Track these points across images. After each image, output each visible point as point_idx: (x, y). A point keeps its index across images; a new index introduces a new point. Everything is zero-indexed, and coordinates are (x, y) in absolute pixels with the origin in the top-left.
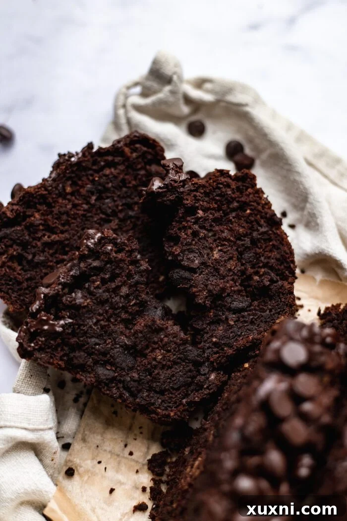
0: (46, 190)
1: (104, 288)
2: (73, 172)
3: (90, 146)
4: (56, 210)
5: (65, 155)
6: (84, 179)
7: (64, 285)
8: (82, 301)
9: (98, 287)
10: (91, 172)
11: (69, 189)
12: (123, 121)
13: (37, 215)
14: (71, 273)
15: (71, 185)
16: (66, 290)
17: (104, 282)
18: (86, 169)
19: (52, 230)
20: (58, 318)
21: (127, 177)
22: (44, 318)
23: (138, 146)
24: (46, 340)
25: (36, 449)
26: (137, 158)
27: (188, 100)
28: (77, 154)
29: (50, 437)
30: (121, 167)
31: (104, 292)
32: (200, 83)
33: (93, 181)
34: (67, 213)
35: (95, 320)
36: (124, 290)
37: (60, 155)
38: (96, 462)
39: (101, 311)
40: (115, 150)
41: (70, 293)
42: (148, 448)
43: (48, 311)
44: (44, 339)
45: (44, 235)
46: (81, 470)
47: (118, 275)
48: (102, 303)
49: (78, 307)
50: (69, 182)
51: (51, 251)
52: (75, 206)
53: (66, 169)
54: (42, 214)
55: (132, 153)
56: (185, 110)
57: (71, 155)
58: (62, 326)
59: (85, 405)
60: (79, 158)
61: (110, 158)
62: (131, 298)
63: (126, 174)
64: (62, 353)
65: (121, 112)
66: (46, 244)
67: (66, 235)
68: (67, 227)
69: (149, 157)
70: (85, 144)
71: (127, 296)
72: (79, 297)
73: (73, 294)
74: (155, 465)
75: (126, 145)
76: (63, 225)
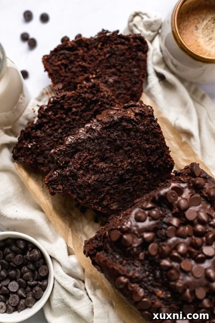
9: (47, 129)
17: (50, 127)
20: (30, 142)
31: (50, 131)
35: (47, 143)
36: (60, 131)
39: (49, 139)
41: (35, 131)
44: (23, 151)
47: (56, 124)
48: (50, 135)
49: (39, 137)
58: (32, 146)
62: (63, 133)
64: (32, 158)
71: (61, 133)
72: (39, 133)
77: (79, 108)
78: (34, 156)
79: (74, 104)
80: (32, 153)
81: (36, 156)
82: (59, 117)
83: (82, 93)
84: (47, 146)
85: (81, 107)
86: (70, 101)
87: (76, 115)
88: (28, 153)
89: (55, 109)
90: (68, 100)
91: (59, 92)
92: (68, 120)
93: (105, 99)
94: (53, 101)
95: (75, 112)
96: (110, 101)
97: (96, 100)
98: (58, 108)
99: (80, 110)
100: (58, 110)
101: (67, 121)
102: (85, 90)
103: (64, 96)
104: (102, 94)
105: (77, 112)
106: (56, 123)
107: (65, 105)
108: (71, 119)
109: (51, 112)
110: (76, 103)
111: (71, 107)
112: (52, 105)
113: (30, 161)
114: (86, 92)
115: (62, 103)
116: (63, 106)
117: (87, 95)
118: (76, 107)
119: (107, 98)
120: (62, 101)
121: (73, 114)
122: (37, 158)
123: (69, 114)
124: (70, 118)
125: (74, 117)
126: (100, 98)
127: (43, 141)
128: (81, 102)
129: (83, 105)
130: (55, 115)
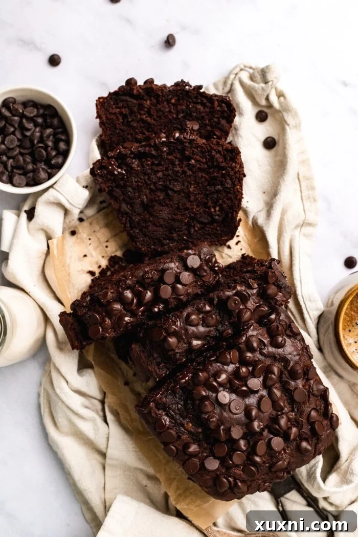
0: (162, 93)
1: (150, 167)
2: (181, 94)
3: (200, 87)
4: (159, 106)
5: (185, 82)
6: (185, 101)
7: (132, 153)
8: (135, 166)
9: (148, 165)
10: (190, 100)
11: (173, 101)
12: (229, 82)
13: (148, 102)
14: (140, 149)
15: (176, 100)
16: (132, 156)
17: (153, 164)
18: (190, 97)
19: (150, 115)
20: (119, 167)
21: (206, 117)
22: (113, 163)
23: (223, 105)
24: (106, 174)
25: (66, 212)
26: (219, 111)
27: (267, 99)
28: (191, 86)
29: (76, 213)
30: (207, 110)
32: (280, 95)
33: (188, 106)
34: (163, 112)
35: (136, 180)
36: (160, 174)
37: (182, 80)
38: (88, 238)
39: (142, 177)
40: (210, 98)
41: (133, 158)
42: (116, 251)
43: (117, 160)
44: (106, 172)
45: (145, 114)
46: (79, 236)
47: (162, 165)
48: (145, 174)
49: (132, 168)
50: (176, 98)
51: (142, 125)
52: (170, 111)
53: (180, 90)
54: (151, 104)
55: (217, 106)
56: (264, 102)
57: (188, 84)
58: (118, 172)
59: (104, 208)
60: (190, 89)
61: (205, 101)
62: (161, 180)
63: (207, 115)
64: (110, 185)
65: (232, 76)
66: (142, 120)
67: (155, 123)
68: (158, 119)
69: (226, 115)
70: (199, 84)
71: (160, 178)
72: (135, 164)
73: (134, 160)
74: (113, 260)
75: (218, 100)
76: (157, 117)
77: (199, 164)
78: (114, 184)
79: (197, 155)
80: (114, 181)
81: (116, 185)
82: (170, 159)
83: (215, 150)
84: (134, 183)
85: (202, 165)
86: (196, 150)
87: (191, 170)
88: (109, 176)
89: (173, 147)
90: (194, 148)
91: (191, 133)
92: (178, 169)
93: (232, 172)
94: (178, 138)
95: (192, 164)
96: (236, 177)
97: (224, 167)
98: (177, 149)
99: (198, 165)
100: (176, 151)
101: (175, 169)
102: (220, 149)
103: (194, 140)
104: (234, 164)
105: (193, 166)
106: (162, 163)
107: (188, 151)
108: (182, 169)
109: (167, 148)
110: (200, 156)
111: (192, 156)
112: (175, 141)
113: (106, 189)
114: (219, 152)
115: (187, 146)
116: (185, 150)
117: (218, 156)
118: (196, 161)
119: (235, 173)
120: (187, 145)
121: (188, 165)
122: (115, 189)
123: (184, 162)
124: (181, 167)
125: (186, 169)
126: (229, 167)
127: (134, 175)
128: (206, 159)
129: (206, 163)
130: (168, 154)
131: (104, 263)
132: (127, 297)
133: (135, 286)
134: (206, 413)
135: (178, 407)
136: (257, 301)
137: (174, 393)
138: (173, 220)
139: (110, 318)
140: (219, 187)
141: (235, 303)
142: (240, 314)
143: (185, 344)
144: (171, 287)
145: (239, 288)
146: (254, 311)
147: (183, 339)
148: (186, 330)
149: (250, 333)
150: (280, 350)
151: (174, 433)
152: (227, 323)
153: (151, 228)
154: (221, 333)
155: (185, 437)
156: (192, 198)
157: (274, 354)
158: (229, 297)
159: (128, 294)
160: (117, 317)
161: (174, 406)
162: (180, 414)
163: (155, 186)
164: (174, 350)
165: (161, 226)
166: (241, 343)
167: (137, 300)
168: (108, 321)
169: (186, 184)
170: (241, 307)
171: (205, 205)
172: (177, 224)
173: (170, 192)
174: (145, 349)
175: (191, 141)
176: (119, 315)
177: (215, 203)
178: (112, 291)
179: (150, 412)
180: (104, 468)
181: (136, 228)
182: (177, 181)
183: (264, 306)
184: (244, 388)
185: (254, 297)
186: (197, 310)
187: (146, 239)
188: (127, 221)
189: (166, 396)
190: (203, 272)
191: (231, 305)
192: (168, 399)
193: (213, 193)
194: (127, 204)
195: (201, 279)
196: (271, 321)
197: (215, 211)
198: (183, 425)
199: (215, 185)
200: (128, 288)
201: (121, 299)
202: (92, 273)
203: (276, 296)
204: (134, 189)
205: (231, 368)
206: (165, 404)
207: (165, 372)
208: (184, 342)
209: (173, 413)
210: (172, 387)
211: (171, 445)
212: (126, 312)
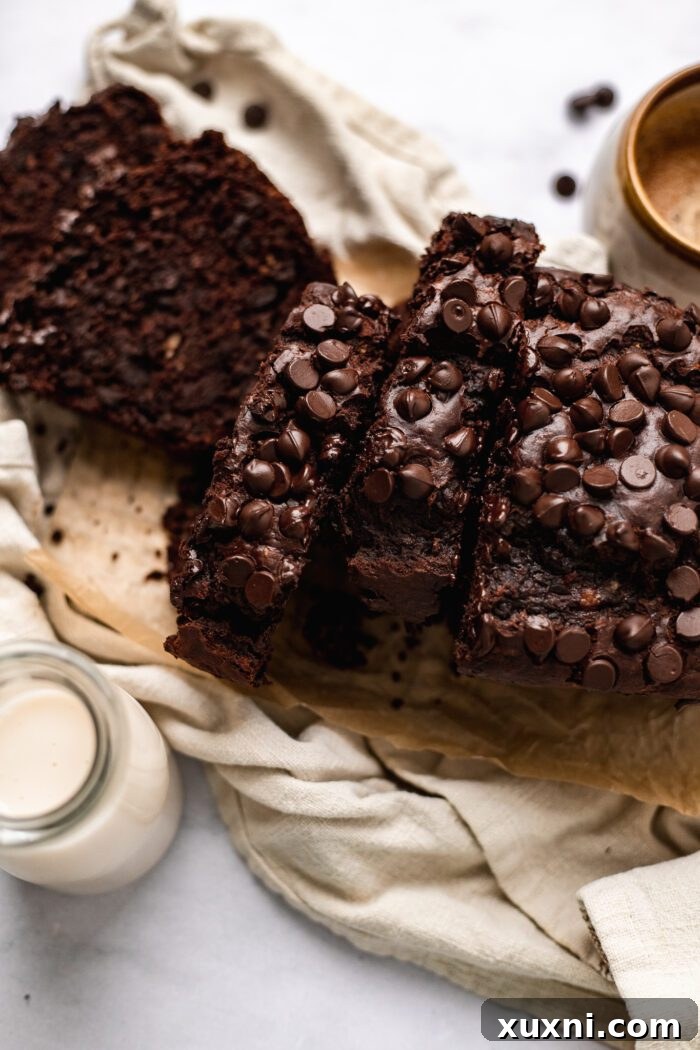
1: (92, 282)
7: (39, 285)
8: (65, 301)
9: (85, 282)
11: (31, 164)
14: (47, 269)
16: (42, 291)
17: (92, 274)
20: (37, 328)
22: (19, 330)
24: (25, 358)
31: (93, 286)
35: (88, 326)
36: (120, 282)
37: (18, 120)
38: (92, 523)
39: (93, 313)
40: (93, 108)
41: (48, 294)
43: (23, 320)
44: (22, 357)
46: (71, 533)
47: (110, 263)
48: (94, 301)
49: (62, 310)
50: (32, 154)
55: (116, 112)
58: (44, 338)
62: (131, 291)
64: (49, 374)
71: (125, 290)
72: (61, 297)
73: (54, 295)
74: (171, 521)
77: (171, 209)
78: (54, 367)
79: (155, 196)
80: (50, 360)
81: (59, 366)
82: (115, 239)
83: (177, 162)
84: (88, 336)
85: (177, 205)
86: (144, 189)
87: (165, 230)
89: (102, 215)
90: (138, 187)
91: (108, 169)
92: (141, 246)
94: (94, 194)
95: (160, 219)
97: (217, 178)
98: (111, 213)
99: (173, 213)
100: (112, 219)
101: (138, 249)
102: (183, 153)
103: (124, 176)
105: (165, 219)
106: (106, 257)
107: (132, 202)
108: (151, 242)
109: (94, 225)
110: (161, 194)
111: (147, 204)
112: (94, 204)
115: (123, 195)
116: (127, 203)
117: (191, 167)
118: (162, 205)
120: (122, 191)
121: (155, 225)
122: (63, 375)
123: (143, 226)
124: (146, 239)
125: (157, 235)
126: (227, 171)
127: (76, 321)
128: (176, 190)
129: (182, 197)
130: (104, 233)
131: (160, 541)
132: (261, 477)
133: (258, 446)
134: (597, 533)
135: (536, 581)
136: (490, 280)
137: (504, 560)
138: (213, 344)
139: (266, 542)
140: (240, 219)
141: (459, 313)
142: (485, 325)
143: (442, 459)
144: (322, 390)
145: (440, 286)
146: (503, 300)
147: (428, 453)
148: (421, 432)
149: (533, 341)
150: (610, 326)
151: (576, 630)
152: (476, 367)
153: (188, 389)
154: (485, 393)
155: (601, 622)
156: (212, 277)
157: (608, 339)
158: (439, 316)
159: (259, 468)
160: (276, 527)
161: (529, 583)
162: (551, 591)
163: (129, 311)
164: (433, 488)
165: (202, 374)
166: (536, 368)
167: (285, 464)
168: (267, 551)
169: (179, 261)
170: (475, 312)
171: (245, 271)
172: (226, 346)
173: (165, 301)
174: (378, 547)
175: (123, 180)
176: (277, 519)
177: (259, 253)
178: (224, 493)
179: (497, 637)
180: (504, 898)
181: (160, 413)
182: (159, 269)
183: (511, 278)
184: (618, 431)
185: (480, 278)
186: (404, 384)
187: (197, 418)
188: (136, 414)
189: (497, 580)
190: (352, 319)
191: (455, 322)
192: (508, 581)
193: (238, 238)
194: (108, 383)
195: (360, 339)
196: (547, 293)
197: (271, 268)
198: (578, 607)
199: (229, 221)
200: (247, 460)
201: (254, 488)
202: (155, 576)
203: (512, 250)
204: (96, 347)
205: (560, 423)
206: (508, 596)
207: (452, 552)
208: (436, 458)
209: (538, 600)
210: (491, 553)
211: (590, 660)
212: (284, 505)
